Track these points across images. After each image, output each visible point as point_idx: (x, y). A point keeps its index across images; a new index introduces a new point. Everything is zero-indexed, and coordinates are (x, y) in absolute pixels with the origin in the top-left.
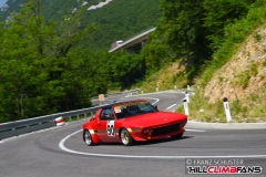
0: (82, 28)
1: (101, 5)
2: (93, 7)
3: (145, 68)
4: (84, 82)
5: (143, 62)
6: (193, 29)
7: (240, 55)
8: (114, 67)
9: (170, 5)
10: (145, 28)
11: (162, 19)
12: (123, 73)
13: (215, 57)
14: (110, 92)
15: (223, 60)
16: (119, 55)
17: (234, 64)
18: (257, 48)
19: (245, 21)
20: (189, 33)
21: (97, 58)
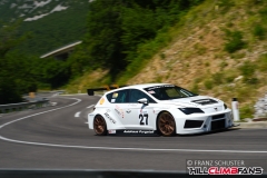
0: (19, 35)
1: (36, 18)
2: (29, 19)
3: (70, 73)
4: (18, 81)
5: (69, 68)
6: (112, 45)
7: (148, 69)
8: (44, 70)
9: (94, 24)
10: (72, 41)
11: (88, 34)
12: (51, 76)
13: (129, 69)
14: (39, 91)
15: (135, 72)
16: (49, 61)
17: (143, 76)
18: (162, 65)
19: (153, 42)
20: (108, 48)
21: (30, 61)
